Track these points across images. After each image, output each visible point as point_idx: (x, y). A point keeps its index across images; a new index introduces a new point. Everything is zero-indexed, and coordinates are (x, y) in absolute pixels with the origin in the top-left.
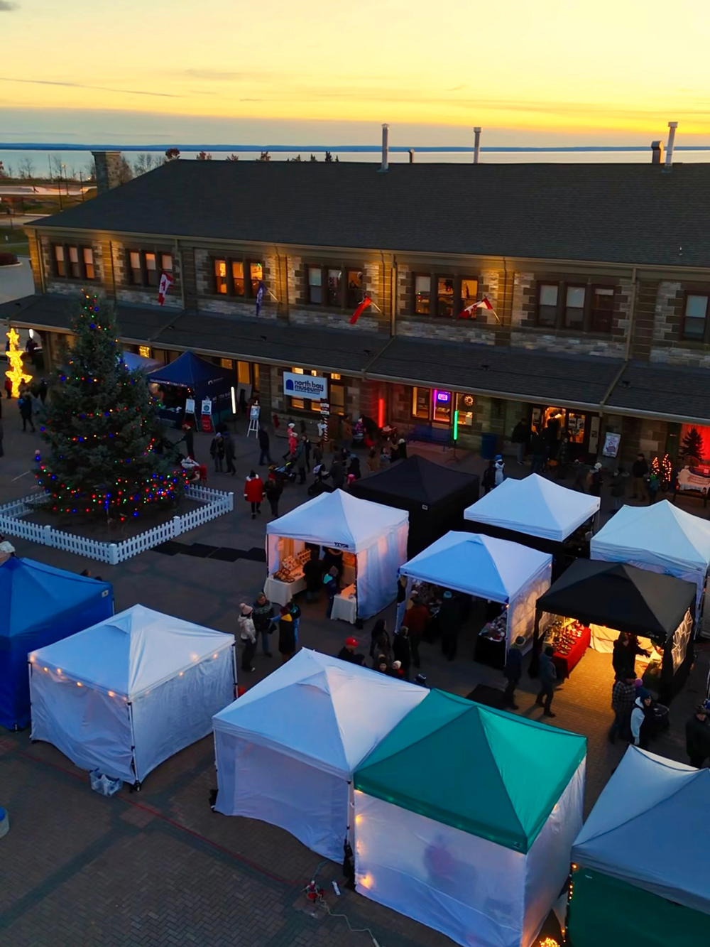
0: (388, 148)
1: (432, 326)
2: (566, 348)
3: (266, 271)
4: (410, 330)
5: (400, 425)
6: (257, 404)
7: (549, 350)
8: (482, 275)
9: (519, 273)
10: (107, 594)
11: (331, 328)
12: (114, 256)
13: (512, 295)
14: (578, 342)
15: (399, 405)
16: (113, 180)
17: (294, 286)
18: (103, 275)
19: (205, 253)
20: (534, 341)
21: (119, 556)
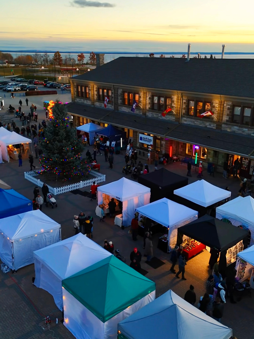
0: (190, 53)
1: (194, 120)
2: (242, 132)
3: (140, 97)
4: (186, 121)
5: (180, 156)
6: (129, 144)
7: (236, 132)
8: (213, 102)
9: (226, 101)
10: (30, 205)
11: (159, 119)
12: (95, 90)
13: (223, 110)
14: (247, 130)
15: (181, 149)
16: (101, 64)
17: (148, 103)
18: (91, 97)
19: (121, 90)
20: (230, 128)
21: (57, 192)
